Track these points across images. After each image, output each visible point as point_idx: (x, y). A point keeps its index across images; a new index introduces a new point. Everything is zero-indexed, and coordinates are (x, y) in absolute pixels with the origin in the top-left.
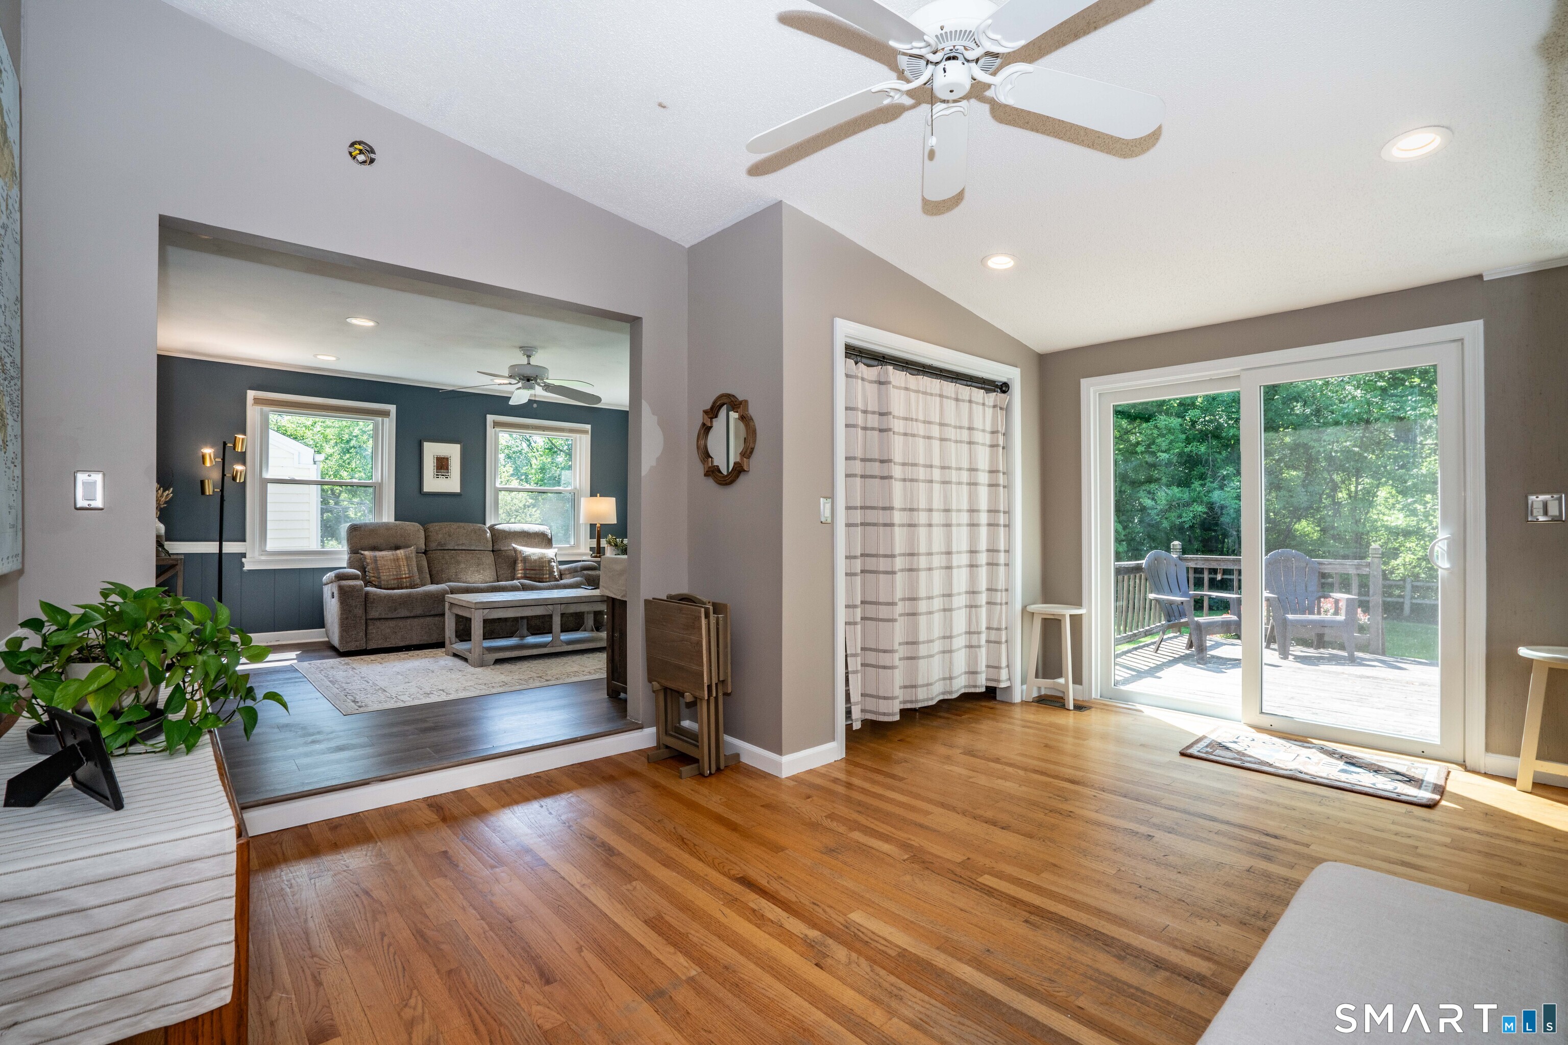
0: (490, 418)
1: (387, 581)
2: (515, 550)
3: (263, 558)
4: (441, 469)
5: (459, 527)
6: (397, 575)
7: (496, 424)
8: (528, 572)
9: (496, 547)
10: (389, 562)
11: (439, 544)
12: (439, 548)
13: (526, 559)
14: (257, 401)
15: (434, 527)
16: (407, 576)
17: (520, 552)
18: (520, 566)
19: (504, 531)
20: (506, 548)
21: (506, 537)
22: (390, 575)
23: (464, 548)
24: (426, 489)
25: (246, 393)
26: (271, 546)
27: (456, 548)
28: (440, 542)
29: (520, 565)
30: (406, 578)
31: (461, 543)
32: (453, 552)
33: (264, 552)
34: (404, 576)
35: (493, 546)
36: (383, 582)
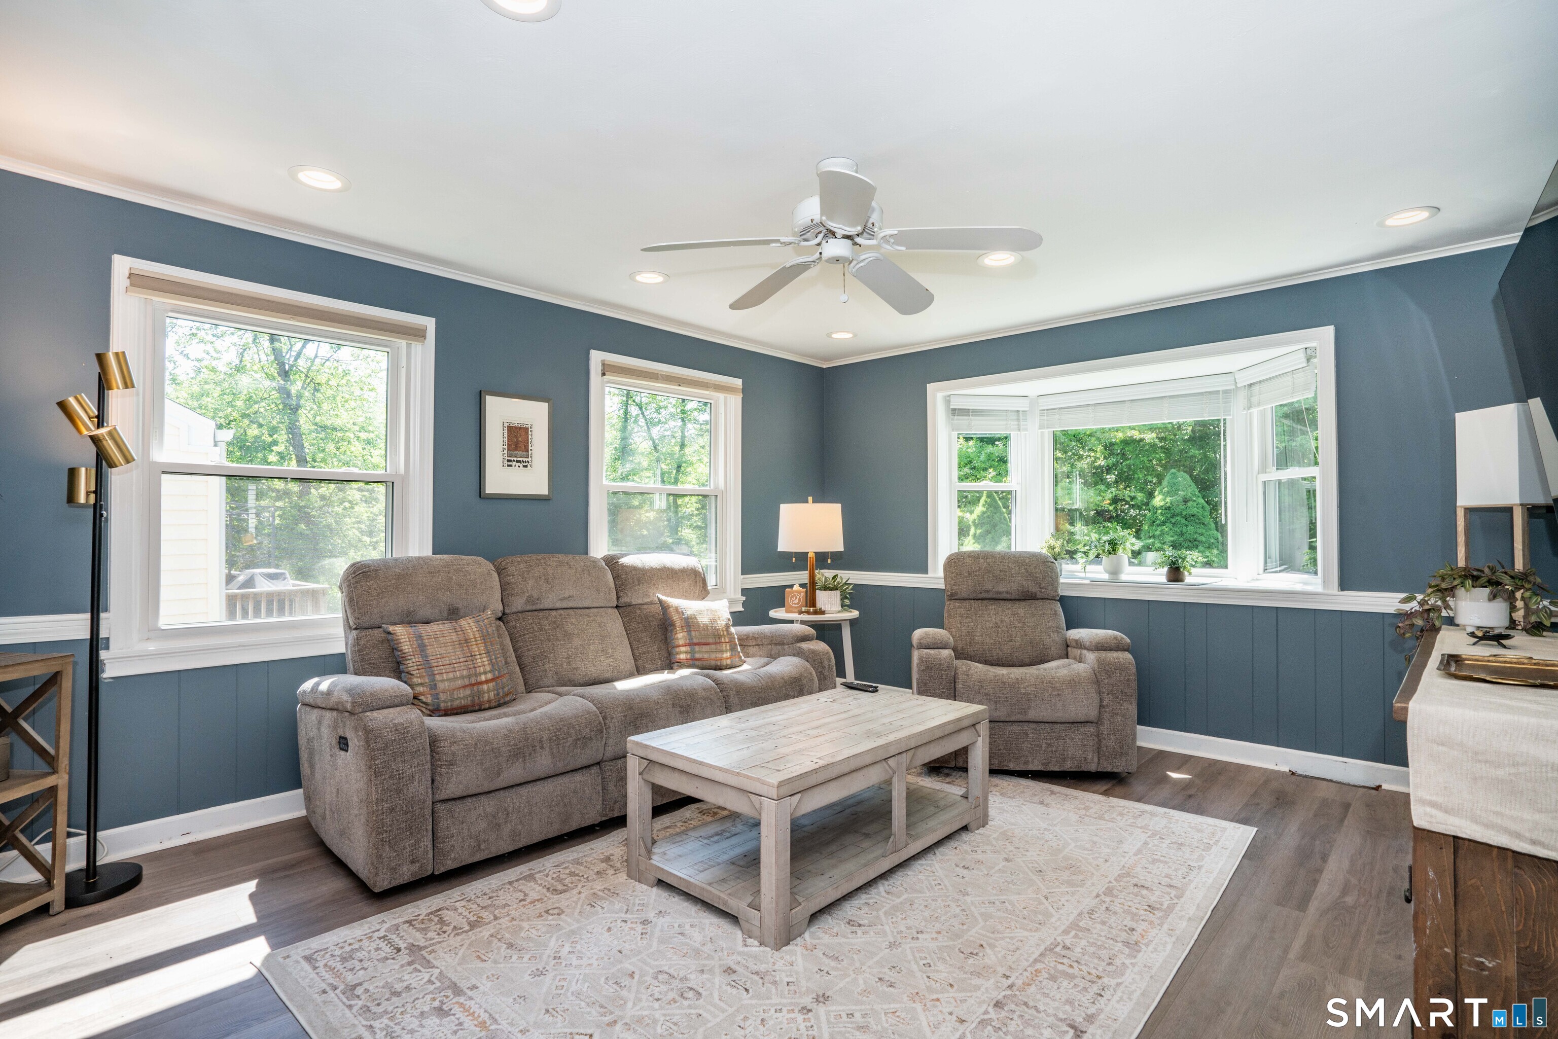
0: (597, 357)
1: (452, 691)
2: (664, 607)
3: (151, 647)
4: (516, 449)
5: (560, 564)
6: (469, 677)
7: (606, 369)
8: (697, 648)
9: (624, 600)
10: (450, 649)
11: (530, 600)
12: (528, 608)
13: (689, 623)
14: (137, 280)
15: (516, 566)
16: (490, 676)
17: (677, 609)
18: (680, 637)
19: (635, 568)
20: (640, 601)
21: (639, 580)
22: (455, 678)
23: (571, 605)
24: (492, 487)
25: (110, 261)
26: (168, 618)
27: (558, 605)
28: (530, 597)
29: (680, 635)
30: (487, 682)
31: (567, 595)
32: (554, 613)
33: (156, 632)
34: (483, 678)
35: (618, 598)
36: (442, 697)
